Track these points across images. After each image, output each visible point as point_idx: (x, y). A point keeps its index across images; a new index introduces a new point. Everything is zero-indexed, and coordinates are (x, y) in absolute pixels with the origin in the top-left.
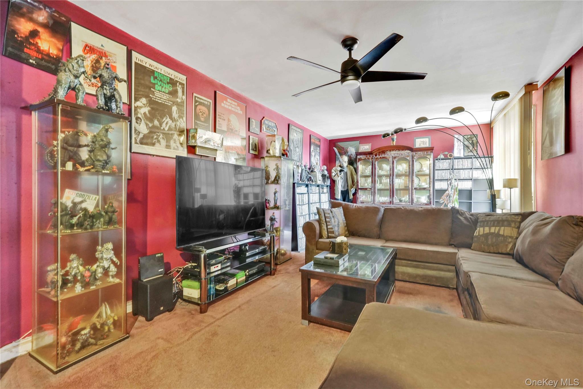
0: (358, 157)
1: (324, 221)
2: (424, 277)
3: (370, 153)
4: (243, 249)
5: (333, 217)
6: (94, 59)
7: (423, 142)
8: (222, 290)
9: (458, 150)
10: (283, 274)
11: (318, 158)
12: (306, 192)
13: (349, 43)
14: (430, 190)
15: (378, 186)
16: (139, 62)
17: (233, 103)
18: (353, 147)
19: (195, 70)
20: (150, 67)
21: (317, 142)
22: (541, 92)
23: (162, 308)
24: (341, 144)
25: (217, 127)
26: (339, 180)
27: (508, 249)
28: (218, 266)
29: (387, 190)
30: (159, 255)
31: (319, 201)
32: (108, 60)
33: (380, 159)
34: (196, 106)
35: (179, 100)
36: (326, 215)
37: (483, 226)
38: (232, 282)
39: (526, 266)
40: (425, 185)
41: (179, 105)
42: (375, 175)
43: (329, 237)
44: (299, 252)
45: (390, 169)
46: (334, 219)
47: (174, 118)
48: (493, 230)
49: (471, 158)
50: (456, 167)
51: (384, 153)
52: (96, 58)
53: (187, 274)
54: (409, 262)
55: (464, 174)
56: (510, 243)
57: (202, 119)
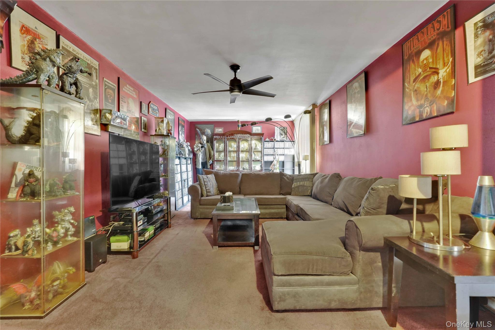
0: (215, 137)
1: (204, 184)
2: (270, 214)
3: (223, 135)
4: (150, 209)
5: (209, 181)
6: (30, 40)
7: (258, 129)
8: (143, 240)
9: (278, 137)
10: (177, 226)
11: (184, 136)
12: (179, 164)
13: (235, 68)
14: (262, 162)
15: (229, 159)
16: (65, 47)
17: (131, 88)
18: (209, 129)
19: (104, 57)
20: (73, 52)
21: (183, 123)
22: (318, 108)
23: (100, 261)
24: (199, 126)
25: (121, 109)
26: (199, 155)
27: (309, 193)
28: (140, 222)
29: (235, 161)
30: (92, 218)
31: (186, 171)
32: (41, 41)
33: (230, 139)
34: (105, 89)
35: (94, 83)
36: (205, 180)
37: (297, 182)
38: (147, 235)
39: (318, 199)
40: (258, 158)
41: (94, 87)
42: (227, 151)
43: (208, 196)
44: (178, 211)
45: (237, 147)
46: (210, 183)
47: (91, 98)
48: (301, 183)
49: (284, 141)
50: (276, 147)
51: (233, 135)
52: (31, 39)
53: (116, 230)
54: (262, 206)
55: (280, 151)
56: (309, 189)
57: (110, 101)
